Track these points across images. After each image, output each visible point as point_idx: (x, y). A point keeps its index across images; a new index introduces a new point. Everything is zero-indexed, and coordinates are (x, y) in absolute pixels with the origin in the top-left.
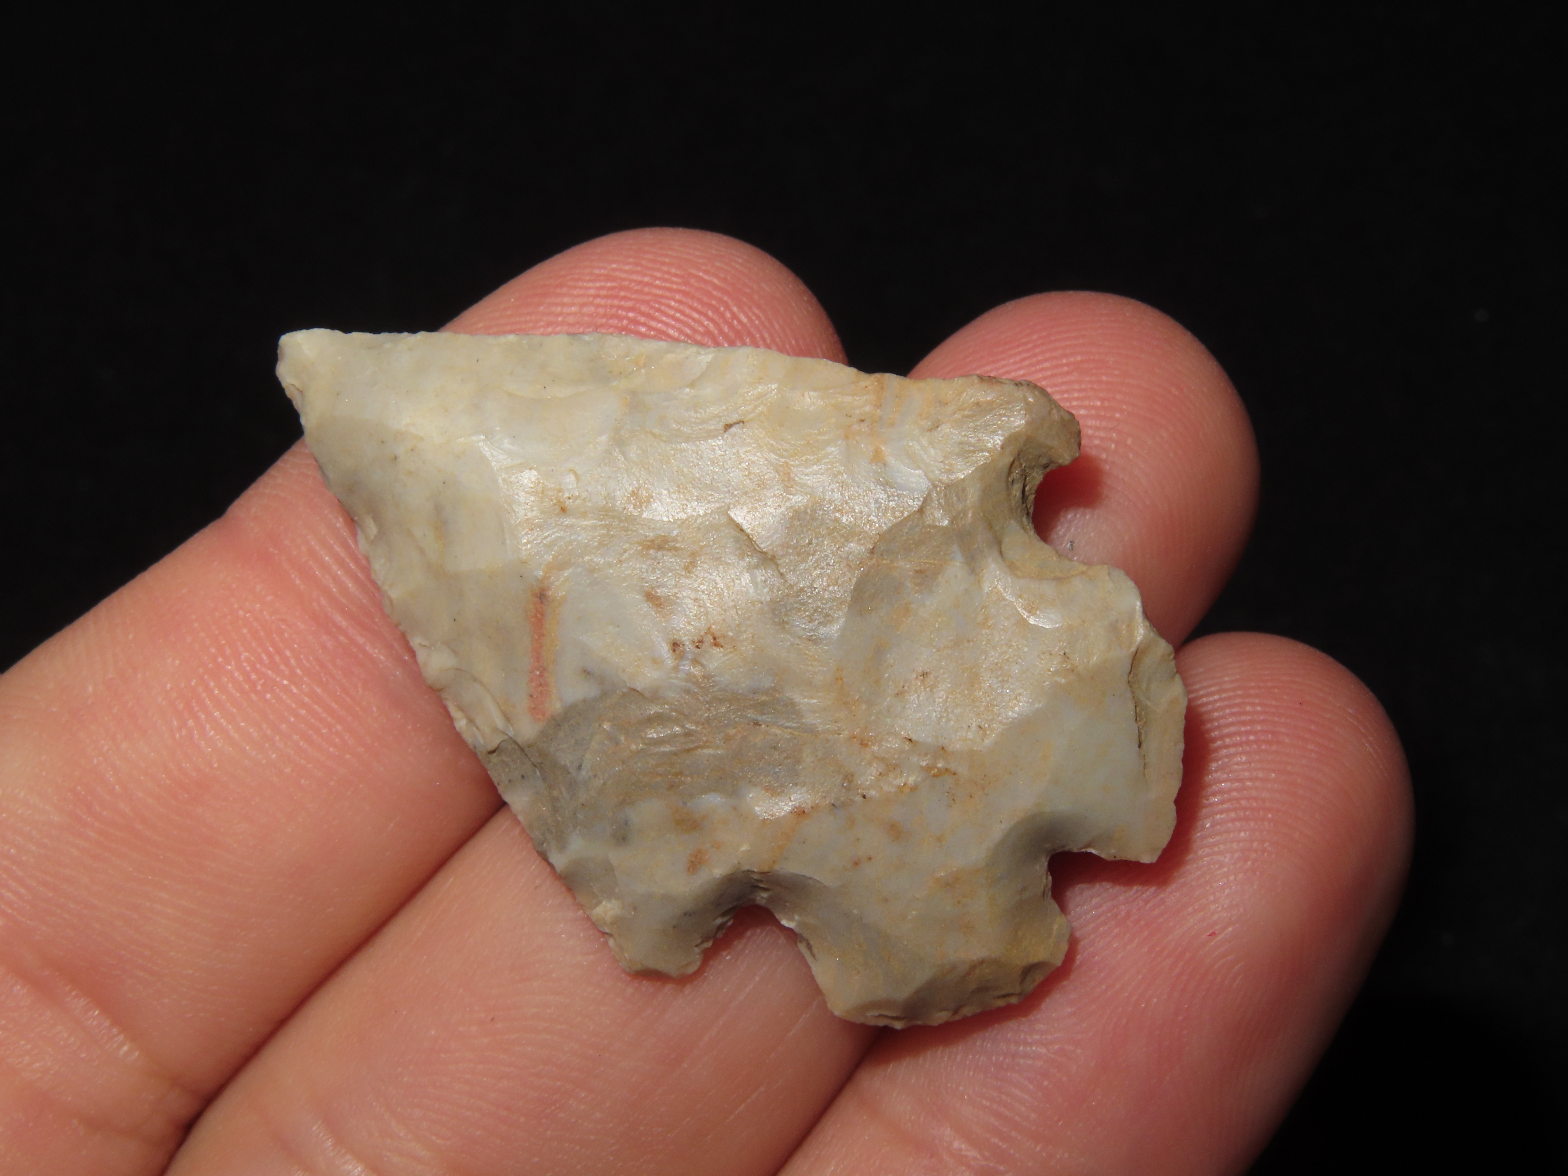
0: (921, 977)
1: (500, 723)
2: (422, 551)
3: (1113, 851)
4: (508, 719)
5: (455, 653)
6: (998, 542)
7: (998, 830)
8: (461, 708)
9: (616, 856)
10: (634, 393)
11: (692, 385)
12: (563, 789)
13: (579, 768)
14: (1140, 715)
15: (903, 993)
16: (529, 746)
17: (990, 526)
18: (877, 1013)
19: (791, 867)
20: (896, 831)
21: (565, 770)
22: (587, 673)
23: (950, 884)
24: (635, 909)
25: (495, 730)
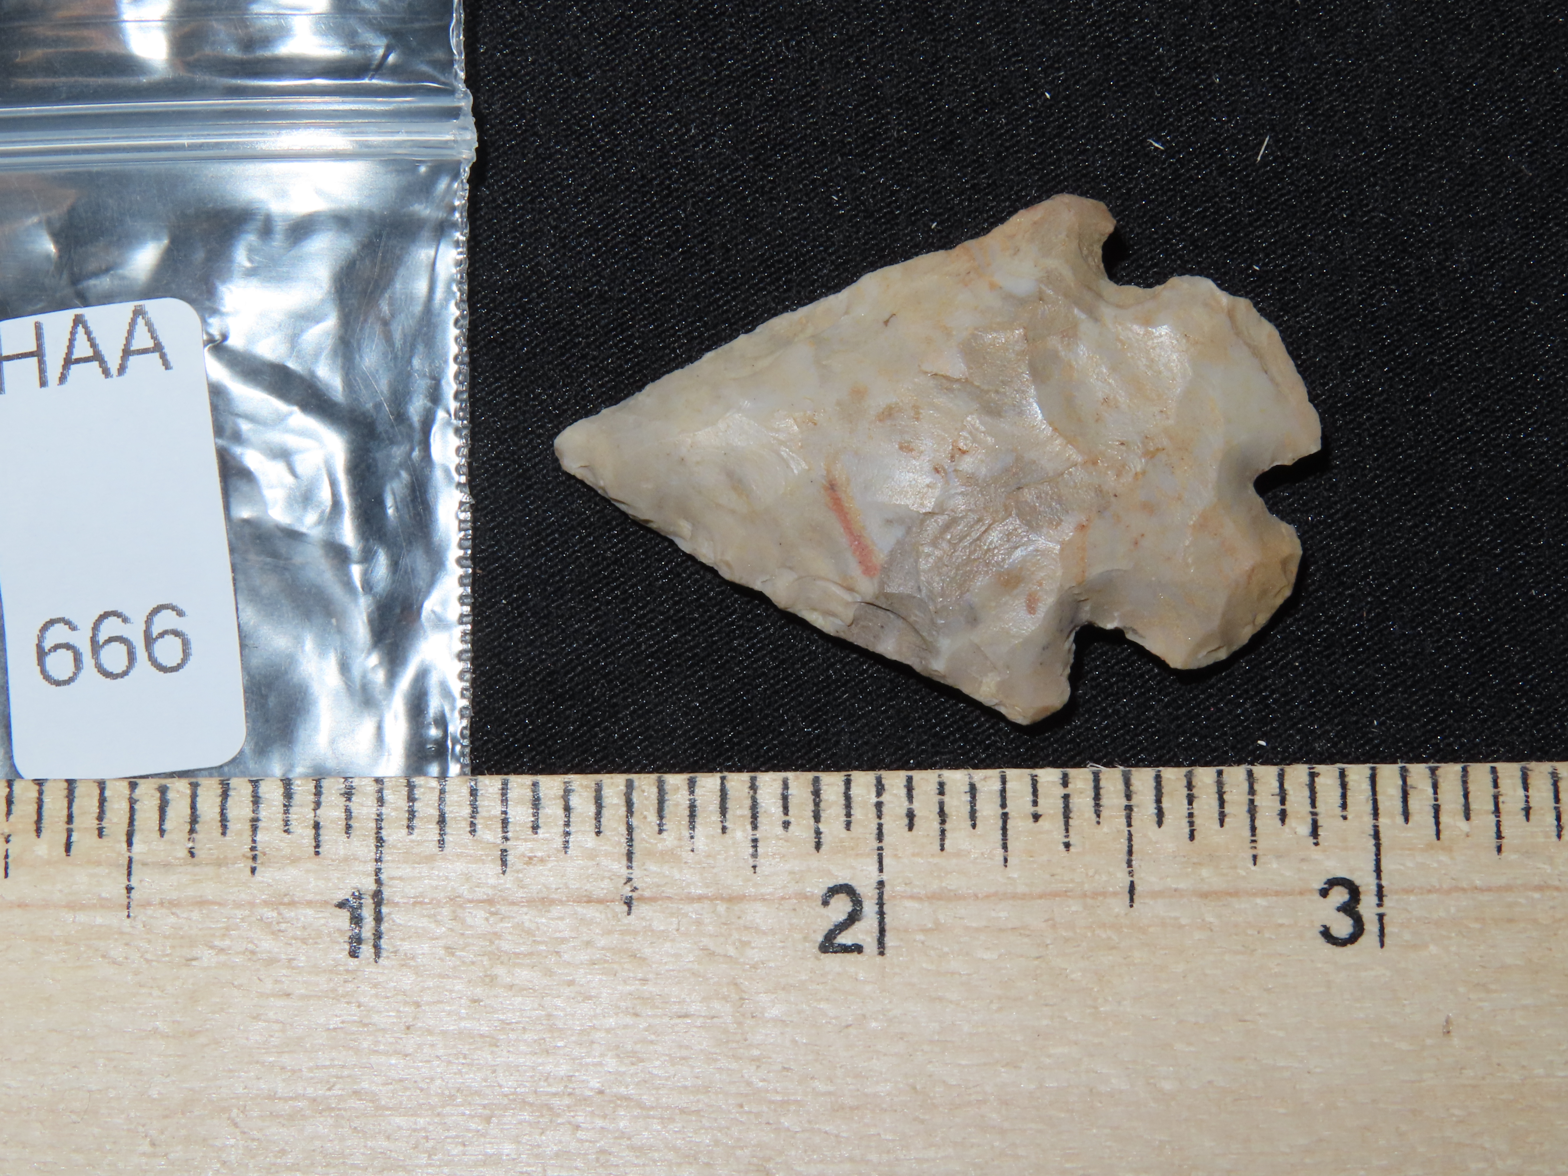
0: (1220, 601)
1: (847, 597)
2: (733, 512)
3: (1290, 456)
4: (850, 589)
5: (791, 568)
6: (1099, 296)
7: (1212, 474)
8: (814, 609)
9: (976, 636)
10: (813, 336)
11: (846, 313)
12: (917, 613)
13: (919, 590)
14: (1256, 352)
15: (1215, 623)
16: (877, 598)
17: (1090, 289)
18: (1205, 653)
19: (1096, 571)
20: (1149, 508)
21: (911, 597)
22: (889, 522)
23: (1202, 525)
24: (1008, 667)
25: (847, 604)
